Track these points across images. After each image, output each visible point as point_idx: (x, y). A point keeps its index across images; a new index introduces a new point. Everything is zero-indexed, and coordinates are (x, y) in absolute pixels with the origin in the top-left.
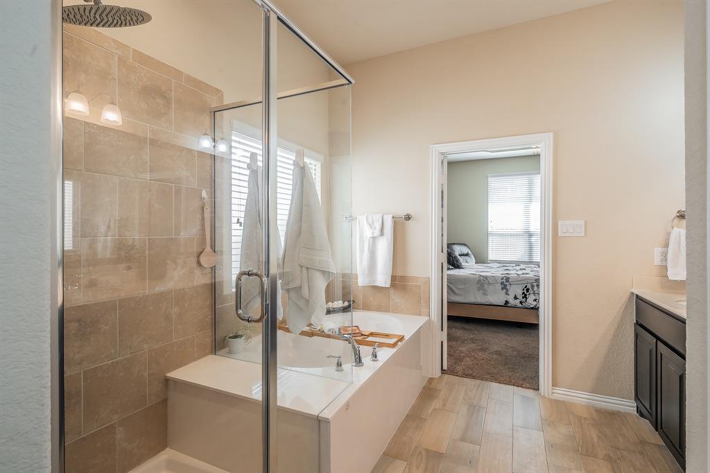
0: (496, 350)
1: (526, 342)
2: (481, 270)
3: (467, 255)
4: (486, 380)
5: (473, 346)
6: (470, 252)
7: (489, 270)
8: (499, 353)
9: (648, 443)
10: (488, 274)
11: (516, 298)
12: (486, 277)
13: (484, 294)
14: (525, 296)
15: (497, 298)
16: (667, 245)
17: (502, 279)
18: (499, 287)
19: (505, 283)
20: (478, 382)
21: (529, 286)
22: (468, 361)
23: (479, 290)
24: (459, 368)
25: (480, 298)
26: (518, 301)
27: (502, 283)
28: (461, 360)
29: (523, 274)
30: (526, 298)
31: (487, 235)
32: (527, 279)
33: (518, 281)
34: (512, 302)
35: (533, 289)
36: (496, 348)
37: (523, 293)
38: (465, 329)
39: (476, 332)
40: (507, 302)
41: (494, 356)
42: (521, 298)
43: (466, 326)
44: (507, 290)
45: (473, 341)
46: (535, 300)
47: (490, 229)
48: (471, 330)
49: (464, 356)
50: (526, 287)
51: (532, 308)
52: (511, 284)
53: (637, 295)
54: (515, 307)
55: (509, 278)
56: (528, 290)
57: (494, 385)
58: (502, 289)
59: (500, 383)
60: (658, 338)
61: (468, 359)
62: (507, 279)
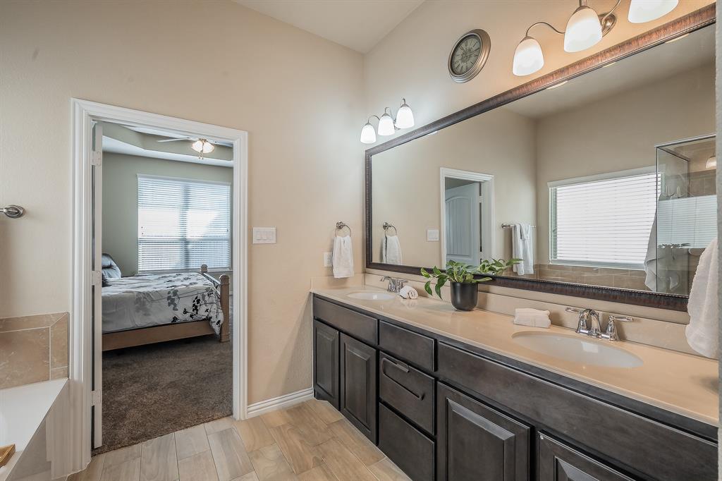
0: (169, 381)
1: (201, 359)
2: (137, 285)
3: (110, 267)
4: (168, 432)
5: (135, 387)
6: (113, 264)
7: (148, 284)
8: (173, 385)
9: (332, 423)
10: (150, 289)
11: (185, 312)
12: (148, 294)
13: (145, 315)
14: (196, 308)
15: (163, 315)
16: (332, 250)
17: (169, 293)
18: (166, 302)
19: (172, 297)
20: (156, 441)
21: (200, 297)
22: (134, 414)
23: (138, 312)
24: (122, 433)
25: (140, 321)
26: (188, 315)
27: (169, 298)
28: (123, 417)
29: (191, 284)
30: (197, 310)
31: (136, 242)
32: (196, 289)
33: (187, 294)
34: (181, 316)
35: (204, 299)
36: (168, 379)
37: (194, 305)
38: (117, 366)
39: (135, 365)
40: (175, 319)
41: (170, 391)
42: (191, 311)
43: (120, 361)
44: (175, 305)
45: (134, 379)
46: (207, 310)
47: (140, 236)
48: (128, 364)
49: (126, 410)
50: (196, 298)
51: (204, 320)
52: (179, 298)
53: (314, 294)
54: (185, 322)
55: (177, 291)
56: (198, 301)
57: (179, 434)
58: (169, 304)
59: (187, 427)
60: (340, 331)
61: (133, 411)
62: (175, 293)
